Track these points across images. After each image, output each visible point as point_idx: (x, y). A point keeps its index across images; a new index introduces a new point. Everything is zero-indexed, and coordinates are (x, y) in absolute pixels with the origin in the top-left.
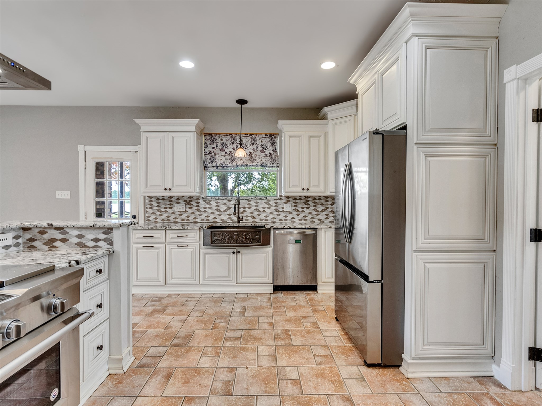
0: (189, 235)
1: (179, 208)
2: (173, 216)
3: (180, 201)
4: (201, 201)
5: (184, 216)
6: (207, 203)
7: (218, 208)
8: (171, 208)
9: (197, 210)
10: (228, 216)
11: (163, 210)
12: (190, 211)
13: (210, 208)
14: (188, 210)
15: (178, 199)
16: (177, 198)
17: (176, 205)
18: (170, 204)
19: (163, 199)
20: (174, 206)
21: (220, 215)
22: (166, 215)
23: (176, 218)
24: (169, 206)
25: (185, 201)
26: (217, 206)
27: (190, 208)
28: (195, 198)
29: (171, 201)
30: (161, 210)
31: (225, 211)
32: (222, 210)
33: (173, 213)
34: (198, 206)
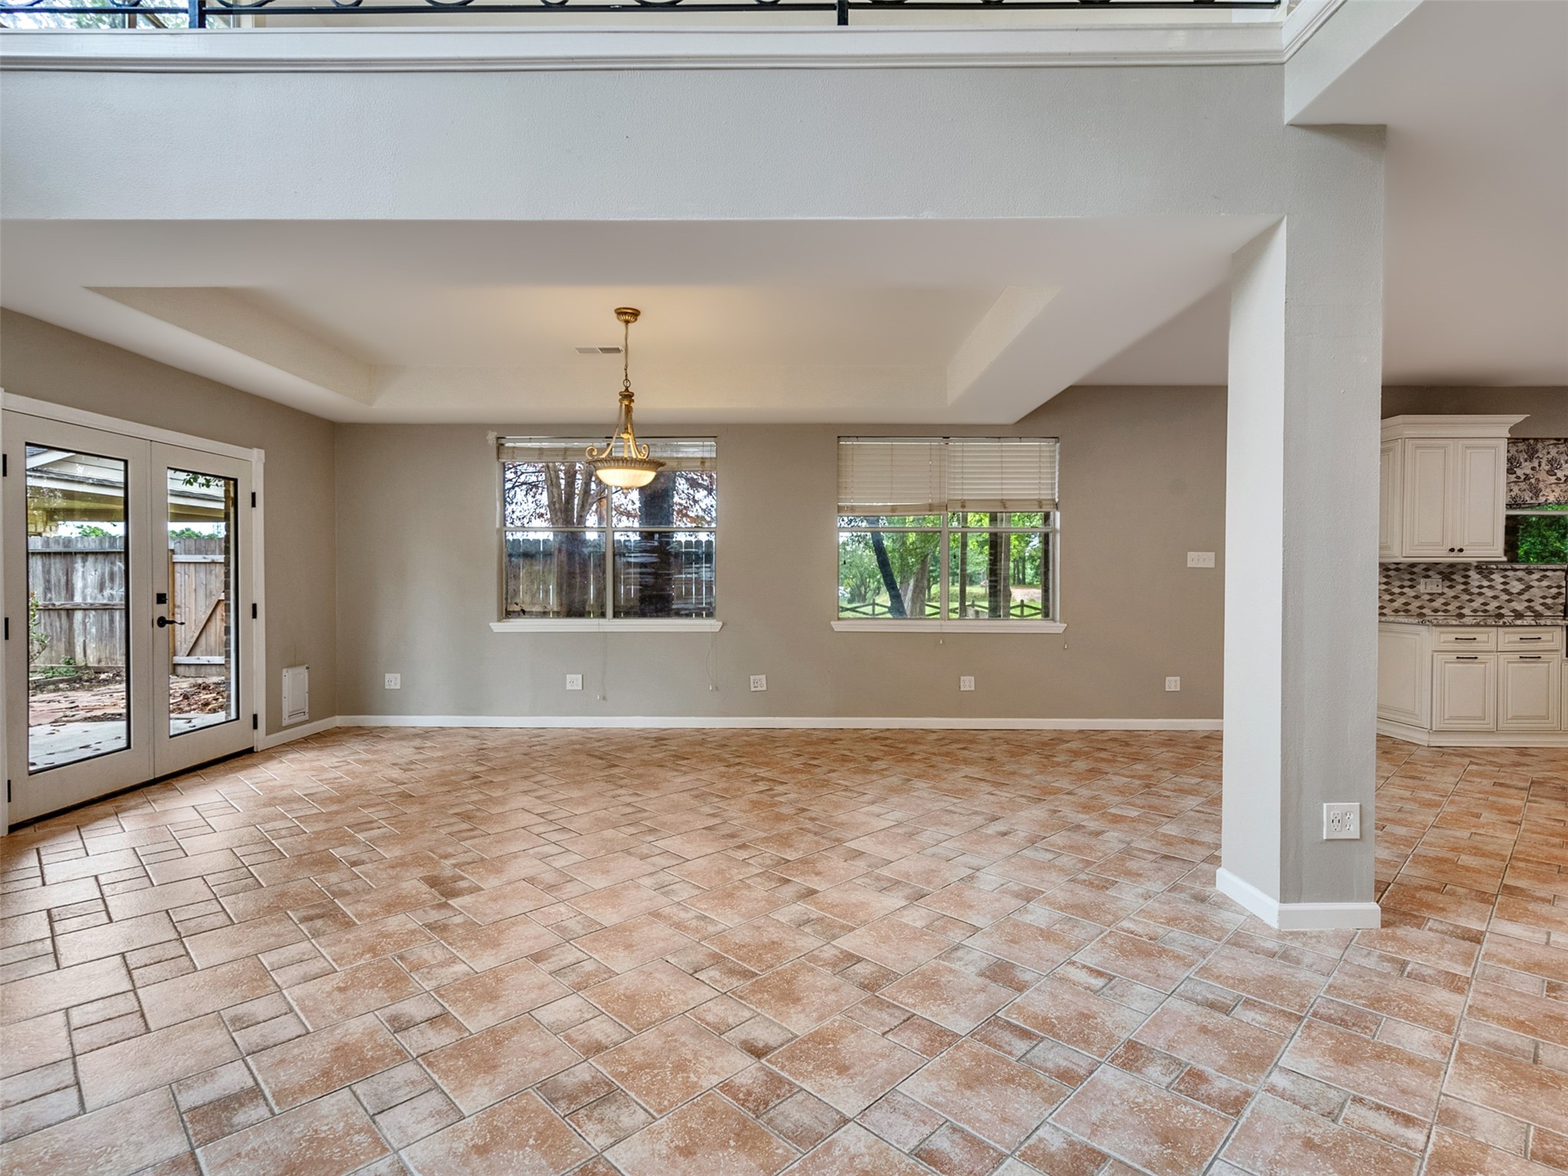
0: (1544, 637)
1: (1429, 587)
2: (1416, 603)
3: (1430, 573)
4: (1472, 573)
5: (1437, 604)
6: (1485, 577)
7: (1507, 587)
8: (1411, 587)
9: (1465, 591)
10: (1527, 604)
11: (1397, 590)
12: (1450, 593)
13: (1490, 587)
14: (1446, 590)
15: (1426, 570)
16: (1424, 566)
17: (1422, 581)
18: (1411, 580)
19: (1398, 570)
20: (1419, 583)
21: (1509, 601)
22: (1402, 600)
23: (1421, 607)
24: (1409, 583)
25: (1440, 573)
26: (1504, 583)
27: (1451, 587)
28: (1460, 567)
29: (1413, 573)
30: (1393, 590)
31: (1520, 594)
32: (1515, 591)
33: (1416, 597)
34: (1466, 583)
